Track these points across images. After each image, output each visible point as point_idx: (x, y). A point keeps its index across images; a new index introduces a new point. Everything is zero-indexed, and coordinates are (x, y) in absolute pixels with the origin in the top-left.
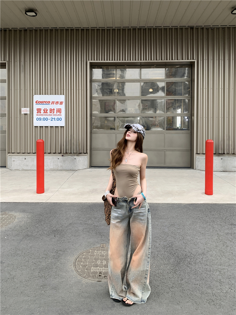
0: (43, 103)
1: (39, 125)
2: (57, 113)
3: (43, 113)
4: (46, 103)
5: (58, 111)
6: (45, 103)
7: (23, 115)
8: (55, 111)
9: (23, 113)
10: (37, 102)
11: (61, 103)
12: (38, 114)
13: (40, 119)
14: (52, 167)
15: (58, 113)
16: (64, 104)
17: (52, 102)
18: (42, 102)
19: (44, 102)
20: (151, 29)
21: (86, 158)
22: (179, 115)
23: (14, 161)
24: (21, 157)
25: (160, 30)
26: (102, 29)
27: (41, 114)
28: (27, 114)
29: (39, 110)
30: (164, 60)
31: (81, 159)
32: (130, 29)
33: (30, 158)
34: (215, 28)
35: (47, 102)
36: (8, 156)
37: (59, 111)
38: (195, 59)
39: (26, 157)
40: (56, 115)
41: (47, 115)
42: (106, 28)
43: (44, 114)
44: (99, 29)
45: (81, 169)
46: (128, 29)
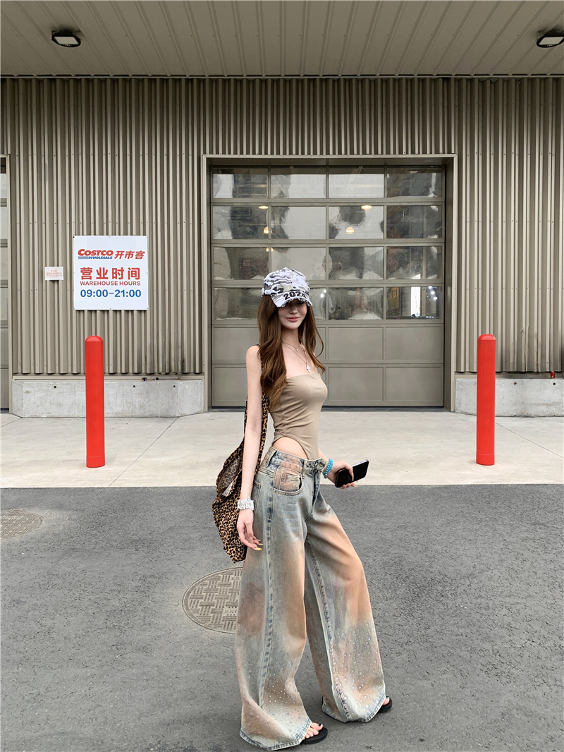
0: (96, 256)
1: (86, 308)
2: (129, 279)
3: (97, 278)
4: (102, 254)
5: (132, 274)
6: (100, 255)
7: (48, 283)
8: (126, 274)
9: (47, 278)
10: (82, 252)
11: (140, 255)
12: (84, 280)
13: (89, 292)
14: (119, 409)
15: (133, 279)
16: (146, 256)
17: (118, 252)
18: (93, 252)
19: (99, 252)
20: (350, 80)
21: (201, 384)
22: (416, 283)
23: (28, 392)
24: (45, 384)
25: (373, 83)
26: (236, 80)
27: (93, 280)
28: (58, 281)
29: (86, 272)
30: (382, 153)
31: (187, 387)
32: (302, 81)
33: (67, 384)
34: (501, 81)
35: (105, 253)
36: (13, 380)
37: (135, 273)
38: (453, 152)
39: (58, 383)
40: (128, 283)
41: (106, 283)
42: (245, 77)
43: (99, 280)
44: (229, 80)
45: (188, 413)
46: (297, 80)
